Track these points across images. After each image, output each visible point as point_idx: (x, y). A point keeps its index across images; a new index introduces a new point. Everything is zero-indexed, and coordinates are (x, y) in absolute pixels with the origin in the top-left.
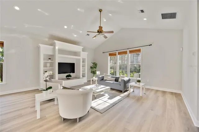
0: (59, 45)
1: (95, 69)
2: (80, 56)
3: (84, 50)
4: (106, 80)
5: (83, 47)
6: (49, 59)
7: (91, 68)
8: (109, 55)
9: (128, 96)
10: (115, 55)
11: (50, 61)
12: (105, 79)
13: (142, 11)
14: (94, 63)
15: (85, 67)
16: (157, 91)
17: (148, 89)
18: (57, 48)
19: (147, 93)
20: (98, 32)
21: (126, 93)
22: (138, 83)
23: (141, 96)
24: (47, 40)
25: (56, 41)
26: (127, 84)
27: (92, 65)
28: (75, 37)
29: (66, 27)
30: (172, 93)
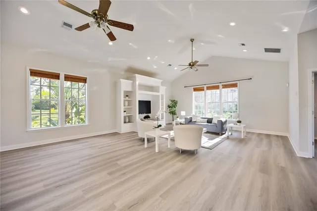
0: (140, 79)
1: (174, 109)
2: (159, 92)
3: (162, 84)
4: (195, 122)
5: (161, 81)
6: (127, 96)
7: (169, 107)
8: (193, 90)
9: (228, 138)
10: (203, 90)
11: (127, 98)
12: (193, 120)
13: (243, 45)
14: (173, 101)
15: (163, 106)
16: (260, 134)
17: (248, 133)
18: (137, 83)
19: (249, 136)
20: (190, 65)
21: (224, 136)
22: (238, 124)
23: (242, 137)
24: (123, 73)
25: (137, 75)
26: (224, 126)
27: (170, 103)
28: (154, 68)
29: (149, 58)
30: (277, 136)
